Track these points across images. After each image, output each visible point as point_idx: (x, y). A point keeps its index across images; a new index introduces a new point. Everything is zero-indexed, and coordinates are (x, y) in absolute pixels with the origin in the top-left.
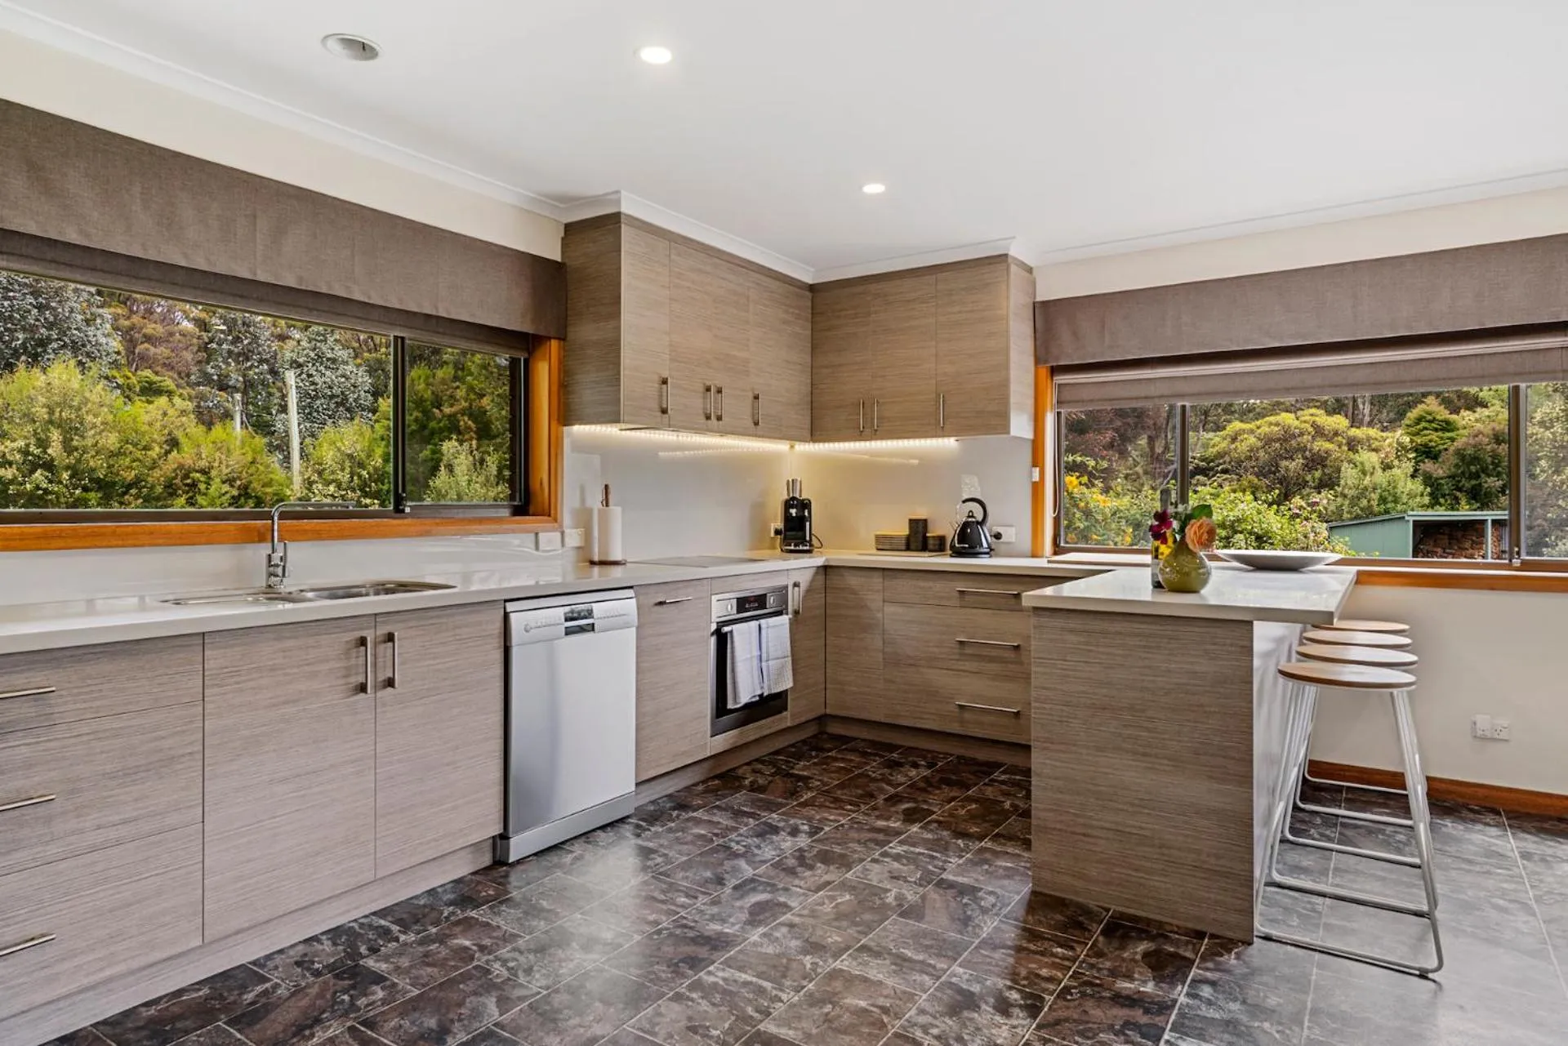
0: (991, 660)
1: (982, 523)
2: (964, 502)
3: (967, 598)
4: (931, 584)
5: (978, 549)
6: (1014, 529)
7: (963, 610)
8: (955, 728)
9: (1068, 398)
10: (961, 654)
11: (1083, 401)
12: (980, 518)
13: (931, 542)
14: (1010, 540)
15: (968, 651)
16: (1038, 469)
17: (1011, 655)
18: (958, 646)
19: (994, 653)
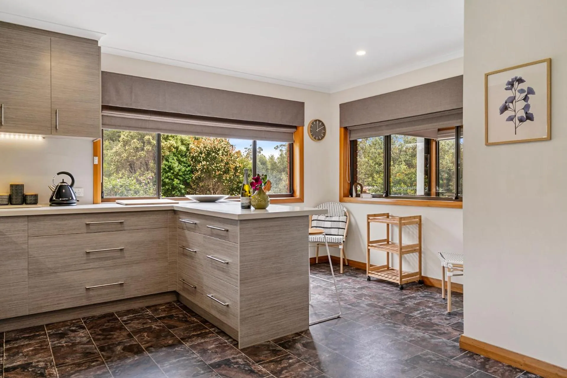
0: (106, 259)
1: (72, 185)
2: (58, 174)
3: (91, 227)
4: (66, 222)
5: (71, 201)
6: (83, 189)
7: (88, 234)
8: (84, 303)
9: (107, 123)
10: (87, 260)
11: (116, 126)
12: (70, 184)
13: (28, 199)
14: (81, 196)
15: (92, 257)
16: (97, 157)
17: (119, 254)
18: (85, 255)
19: (109, 255)
